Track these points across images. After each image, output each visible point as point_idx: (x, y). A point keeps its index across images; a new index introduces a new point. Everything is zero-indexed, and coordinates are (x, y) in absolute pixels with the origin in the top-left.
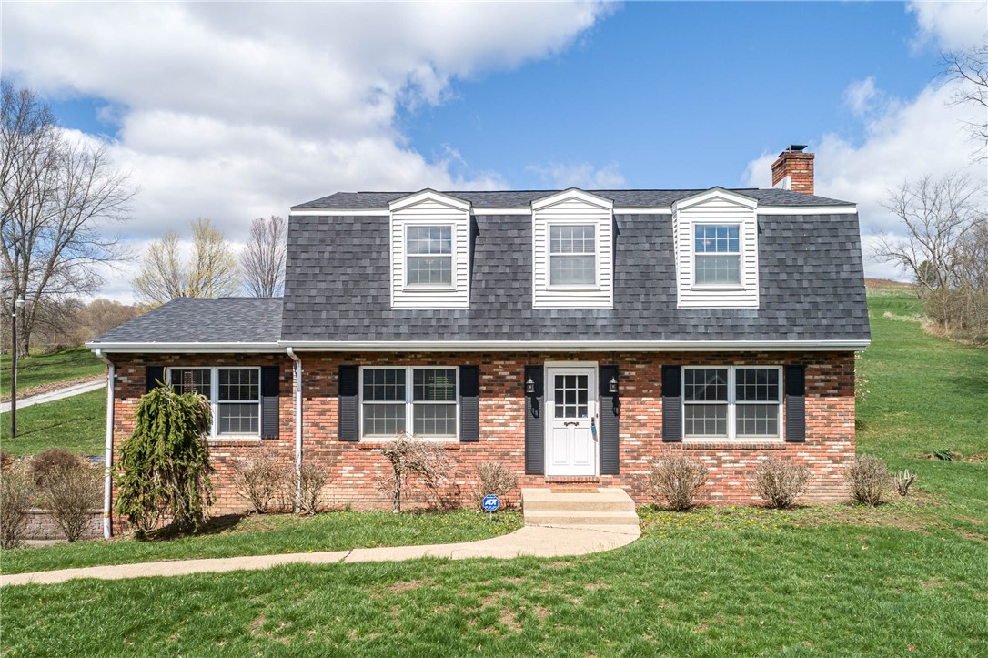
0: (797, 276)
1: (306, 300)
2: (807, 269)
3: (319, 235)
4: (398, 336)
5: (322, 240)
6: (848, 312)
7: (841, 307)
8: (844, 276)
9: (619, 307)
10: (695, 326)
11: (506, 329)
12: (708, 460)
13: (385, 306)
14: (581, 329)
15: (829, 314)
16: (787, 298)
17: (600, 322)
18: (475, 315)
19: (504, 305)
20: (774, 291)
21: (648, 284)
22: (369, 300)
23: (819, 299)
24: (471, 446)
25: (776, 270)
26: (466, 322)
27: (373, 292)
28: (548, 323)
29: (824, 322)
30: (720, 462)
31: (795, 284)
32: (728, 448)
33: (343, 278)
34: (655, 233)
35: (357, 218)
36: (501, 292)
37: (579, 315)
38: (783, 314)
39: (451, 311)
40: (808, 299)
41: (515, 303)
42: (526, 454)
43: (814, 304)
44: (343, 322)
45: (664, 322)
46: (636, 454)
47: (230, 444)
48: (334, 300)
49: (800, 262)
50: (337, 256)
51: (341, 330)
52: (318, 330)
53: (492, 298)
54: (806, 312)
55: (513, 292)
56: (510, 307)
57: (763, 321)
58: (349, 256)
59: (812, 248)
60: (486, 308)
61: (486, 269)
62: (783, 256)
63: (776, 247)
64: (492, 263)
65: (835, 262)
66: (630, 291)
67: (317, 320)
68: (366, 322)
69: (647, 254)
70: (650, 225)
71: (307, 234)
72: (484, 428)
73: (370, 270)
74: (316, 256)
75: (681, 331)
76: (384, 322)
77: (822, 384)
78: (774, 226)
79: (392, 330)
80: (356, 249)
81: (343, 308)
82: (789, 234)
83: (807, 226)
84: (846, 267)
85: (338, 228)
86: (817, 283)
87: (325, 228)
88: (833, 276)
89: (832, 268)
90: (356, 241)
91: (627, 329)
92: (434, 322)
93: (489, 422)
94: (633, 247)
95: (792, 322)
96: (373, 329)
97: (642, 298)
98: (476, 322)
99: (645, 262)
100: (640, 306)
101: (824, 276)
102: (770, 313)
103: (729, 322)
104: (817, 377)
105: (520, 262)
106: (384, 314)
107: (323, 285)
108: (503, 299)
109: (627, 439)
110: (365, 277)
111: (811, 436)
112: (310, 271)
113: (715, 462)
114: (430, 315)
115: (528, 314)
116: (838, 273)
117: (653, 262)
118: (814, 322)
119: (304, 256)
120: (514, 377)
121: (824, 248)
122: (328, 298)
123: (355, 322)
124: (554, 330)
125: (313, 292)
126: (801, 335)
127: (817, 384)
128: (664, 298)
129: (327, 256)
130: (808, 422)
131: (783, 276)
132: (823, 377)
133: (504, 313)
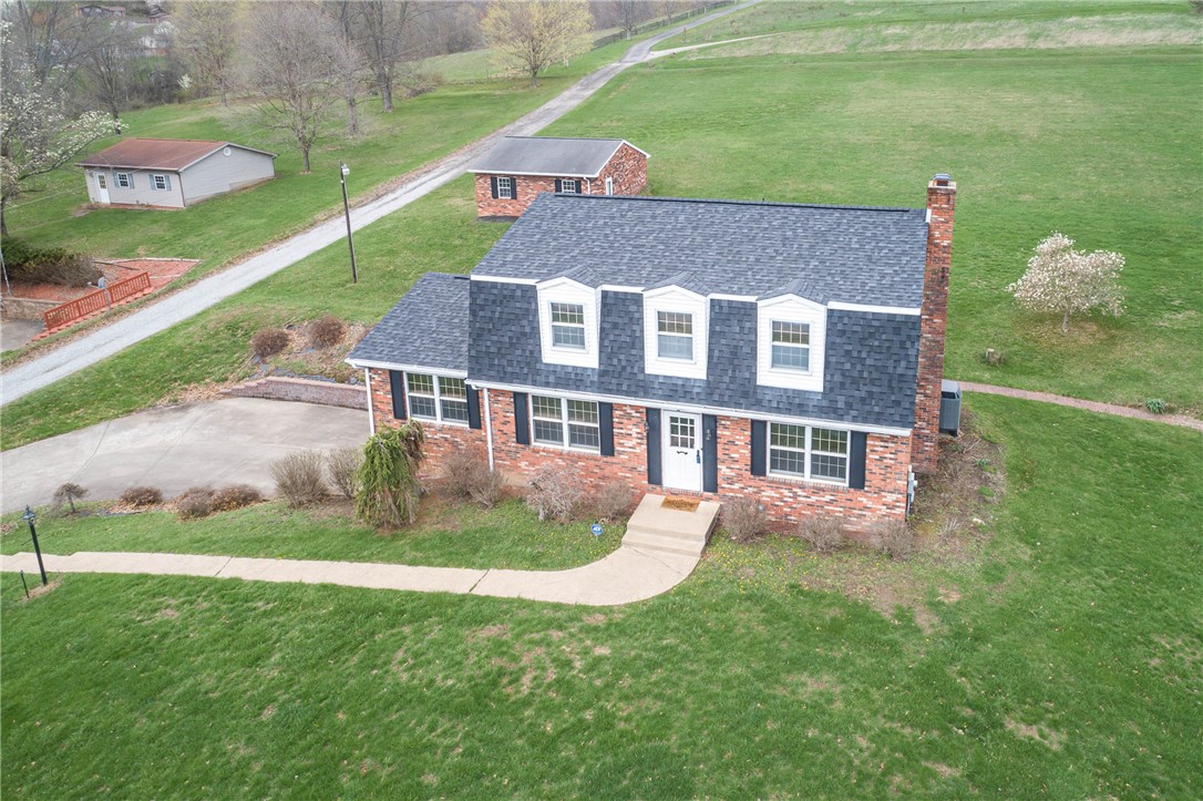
0: (859, 367)
1: (484, 349)
2: (868, 362)
3: (492, 297)
4: (547, 384)
5: (494, 302)
6: (897, 403)
7: (893, 398)
8: (900, 371)
9: (711, 378)
10: (770, 401)
11: (624, 388)
12: (786, 493)
13: (539, 359)
14: (681, 393)
15: (881, 403)
16: (847, 385)
17: (696, 390)
18: (603, 373)
19: (624, 368)
20: (838, 378)
21: (736, 362)
22: (528, 353)
23: (875, 389)
24: (609, 459)
25: (843, 360)
26: (596, 379)
27: (530, 347)
28: (656, 386)
29: (877, 409)
30: (795, 496)
31: (856, 374)
32: (802, 487)
33: (509, 334)
34: (746, 318)
35: (518, 286)
36: (622, 357)
37: (680, 382)
38: (843, 398)
39: (585, 369)
40: (866, 388)
41: (632, 367)
42: (649, 470)
43: (870, 394)
44: (510, 369)
45: (745, 395)
46: (730, 481)
47: (450, 428)
48: (503, 351)
49: (864, 355)
50: (504, 316)
51: (508, 376)
52: (492, 373)
53: (615, 361)
54: (863, 400)
55: (632, 358)
56: (629, 369)
57: (825, 403)
58: (512, 317)
59: (876, 343)
60: (611, 369)
61: (612, 338)
62: (850, 347)
63: (844, 340)
64: (617, 332)
65: (895, 357)
66: (721, 367)
67: (492, 365)
68: (525, 371)
69: (737, 336)
70: (742, 311)
71: (482, 296)
72: (618, 448)
73: (527, 330)
74: (490, 314)
75: (758, 404)
76: (538, 372)
77: (882, 449)
78: (846, 320)
79: (543, 379)
80: (518, 311)
81: (509, 357)
82: (858, 329)
83: (875, 323)
84: (903, 364)
85: (505, 292)
86: (875, 375)
87: (495, 291)
88: (891, 370)
89: (891, 363)
90: (518, 305)
91: (716, 397)
92: (573, 377)
93: (622, 445)
94: (726, 329)
95: (849, 406)
96: (530, 377)
97: (730, 372)
98: (603, 380)
99: (735, 343)
100: (727, 379)
101: (882, 370)
102: (832, 396)
103: (797, 401)
104: (877, 443)
105: (638, 334)
106: (538, 366)
107: (495, 338)
108: (624, 363)
109: (723, 470)
110: (524, 334)
111: (869, 487)
112: (485, 326)
113: (791, 495)
114: (570, 370)
115: (641, 377)
116: (895, 367)
117: (741, 343)
118: (868, 408)
119: (481, 313)
120: (638, 415)
121: (887, 344)
122: (499, 349)
123: (517, 370)
124: (660, 392)
125: (489, 343)
126: (855, 420)
127: (876, 449)
128: (747, 375)
129: (497, 315)
130: (868, 476)
131: (848, 366)
132: (882, 444)
133: (625, 375)
